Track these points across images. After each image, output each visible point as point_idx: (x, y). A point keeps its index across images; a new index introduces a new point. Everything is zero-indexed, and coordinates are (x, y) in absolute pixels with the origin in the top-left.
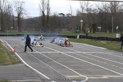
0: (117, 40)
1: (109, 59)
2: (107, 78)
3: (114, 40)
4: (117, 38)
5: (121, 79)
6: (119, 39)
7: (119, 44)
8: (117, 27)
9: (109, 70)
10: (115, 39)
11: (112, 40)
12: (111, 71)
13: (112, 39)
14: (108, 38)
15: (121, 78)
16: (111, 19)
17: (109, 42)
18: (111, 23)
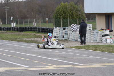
0: (12, 30)
1: (5, 49)
2: (4, 71)
3: (9, 30)
4: (13, 28)
5: (22, 71)
6: (15, 29)
7: (15, 34)
8: (12, 18)
9: (5, 61)
10: (11, 28)
11: (7, 30)
12: (8, 62)
13: (7, 28)
14: (2, 28)
15: (23, 69)
16: (5, 9)
17: (3, 32)
18: (4, 13)
